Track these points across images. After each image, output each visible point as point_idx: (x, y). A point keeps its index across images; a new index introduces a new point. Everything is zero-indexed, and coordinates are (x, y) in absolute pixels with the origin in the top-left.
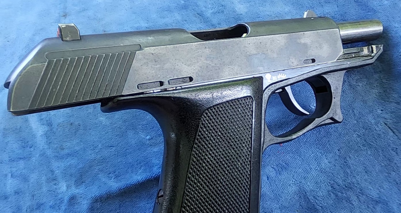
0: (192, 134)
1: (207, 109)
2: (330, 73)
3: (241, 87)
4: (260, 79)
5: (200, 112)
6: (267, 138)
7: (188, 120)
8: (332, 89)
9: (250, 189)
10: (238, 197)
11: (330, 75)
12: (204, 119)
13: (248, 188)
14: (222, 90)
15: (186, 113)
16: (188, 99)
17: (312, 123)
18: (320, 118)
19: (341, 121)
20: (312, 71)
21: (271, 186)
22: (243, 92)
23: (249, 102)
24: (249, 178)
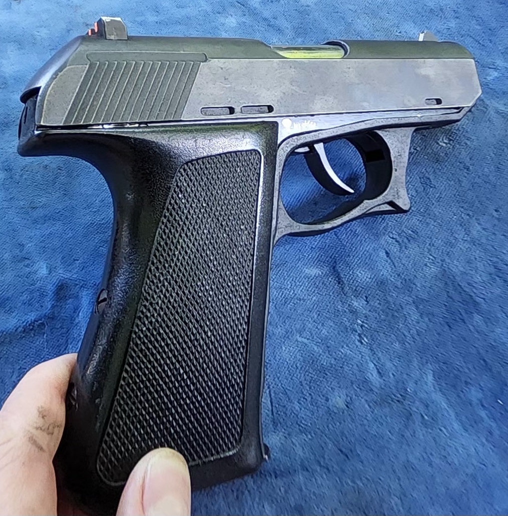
0: (159, 201)
1: (187, 163)
2: (388, 129)
3: (242, 134)
4: (273, 125)
5: (174, 166)
6: (282, 222)
7: (154, 177)
8: (391, 154)
9: (249, 301)
10: (230, 313)
11: (389, 132)
12: (180, 179)
13: (247, 300)
14: (211, 136)
15: (153, 166)
16: (156, 144)
17: (358, 208)
18: (371, 201)
19: (407, 209)
20: (358, 122)
21: (395, 266)
22: (245, 141)
23: (254, 159)
24: (250, 283)
